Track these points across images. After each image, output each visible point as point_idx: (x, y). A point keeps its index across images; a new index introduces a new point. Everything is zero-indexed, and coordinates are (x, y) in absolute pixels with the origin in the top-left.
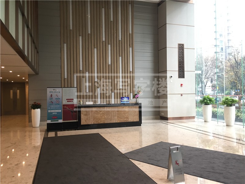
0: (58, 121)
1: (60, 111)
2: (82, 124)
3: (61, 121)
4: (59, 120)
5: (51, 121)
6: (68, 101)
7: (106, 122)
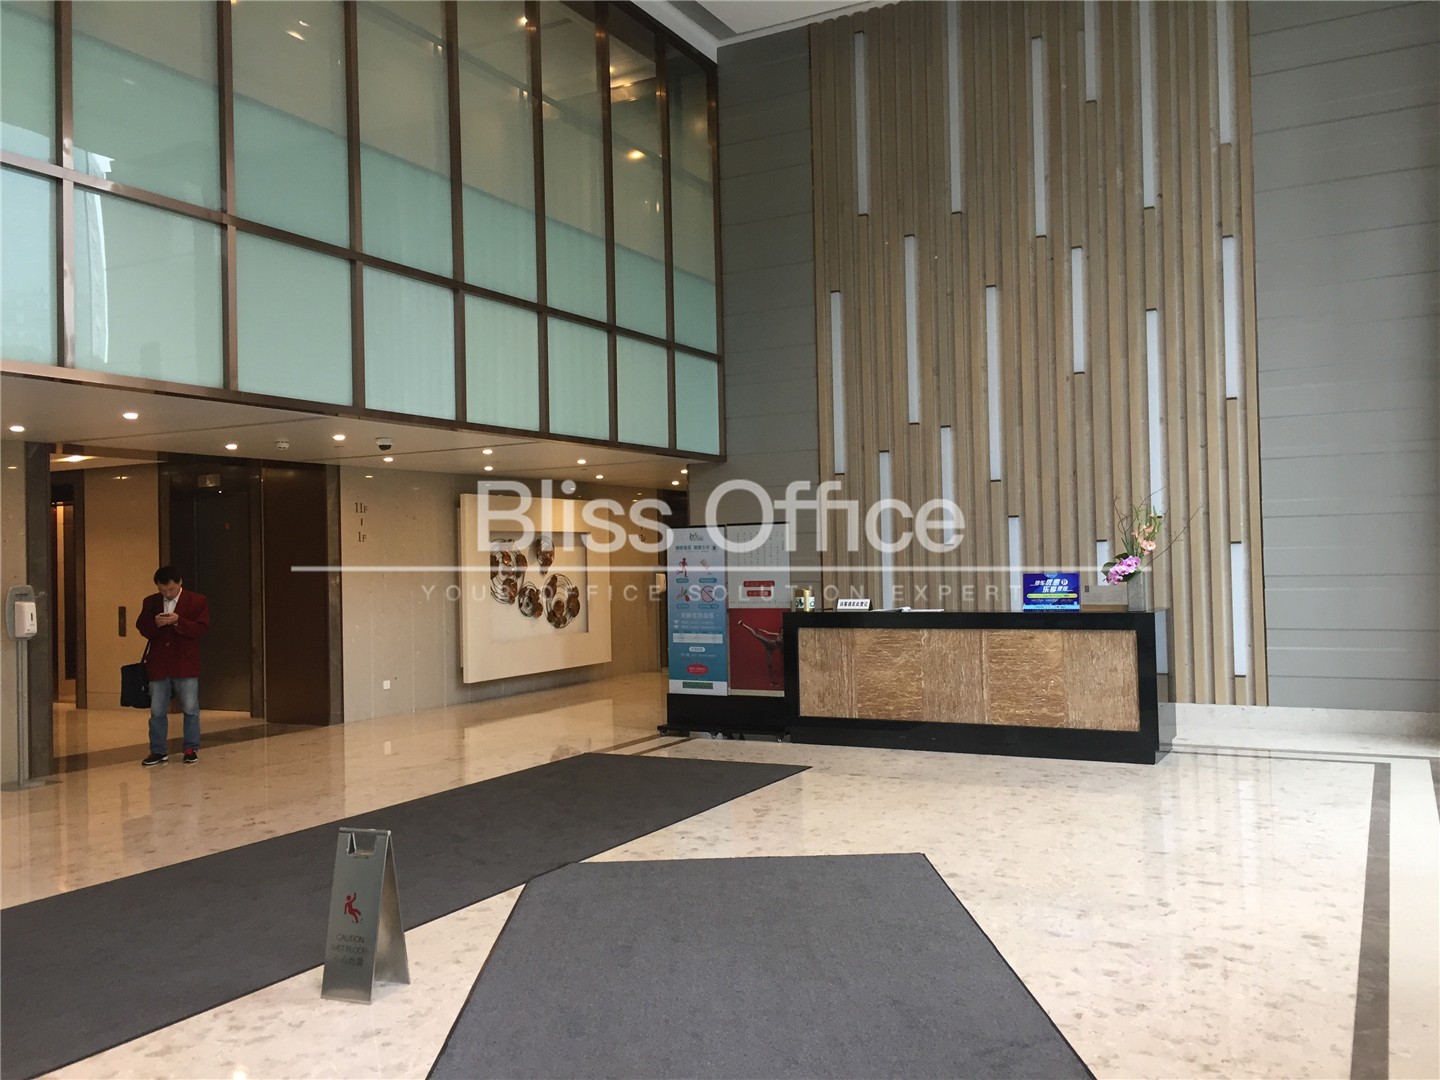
0: (710, 687)
1: (719, 639)
2: (805, 710)
3: (720, 689)
4: (716, 684)
5: (685, 685)
6: (750, 594)
7: (927, 716)
